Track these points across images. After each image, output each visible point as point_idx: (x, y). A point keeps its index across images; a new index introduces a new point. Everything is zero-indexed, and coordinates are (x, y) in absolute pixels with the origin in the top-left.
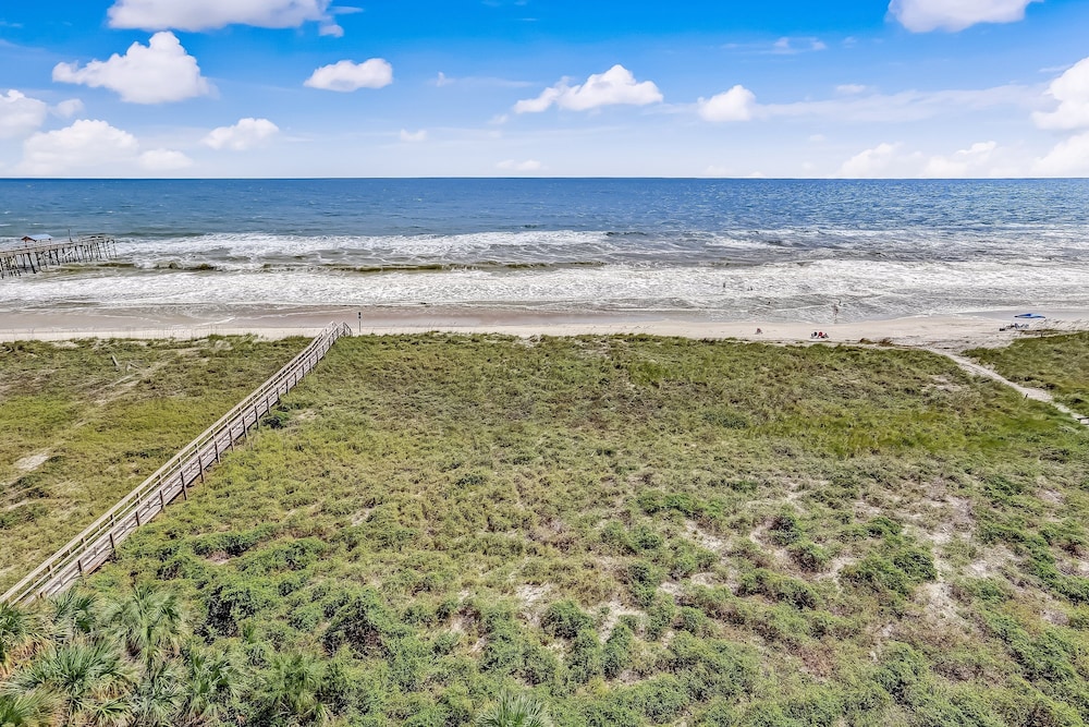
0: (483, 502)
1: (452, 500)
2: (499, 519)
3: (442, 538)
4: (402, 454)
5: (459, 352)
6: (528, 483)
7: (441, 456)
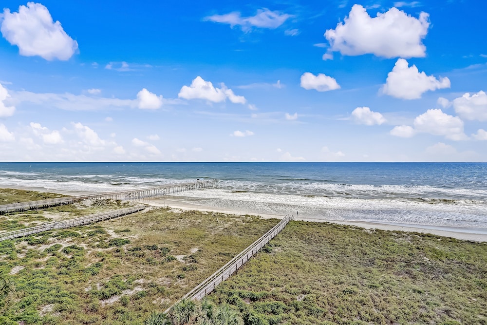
0: (355, 304)
1: (340, 299)
2: (365, 314)
3: (337, 317)
4: (316, 273)
5: (338, 232)
6: (377, 299)
7: (334, 277)
